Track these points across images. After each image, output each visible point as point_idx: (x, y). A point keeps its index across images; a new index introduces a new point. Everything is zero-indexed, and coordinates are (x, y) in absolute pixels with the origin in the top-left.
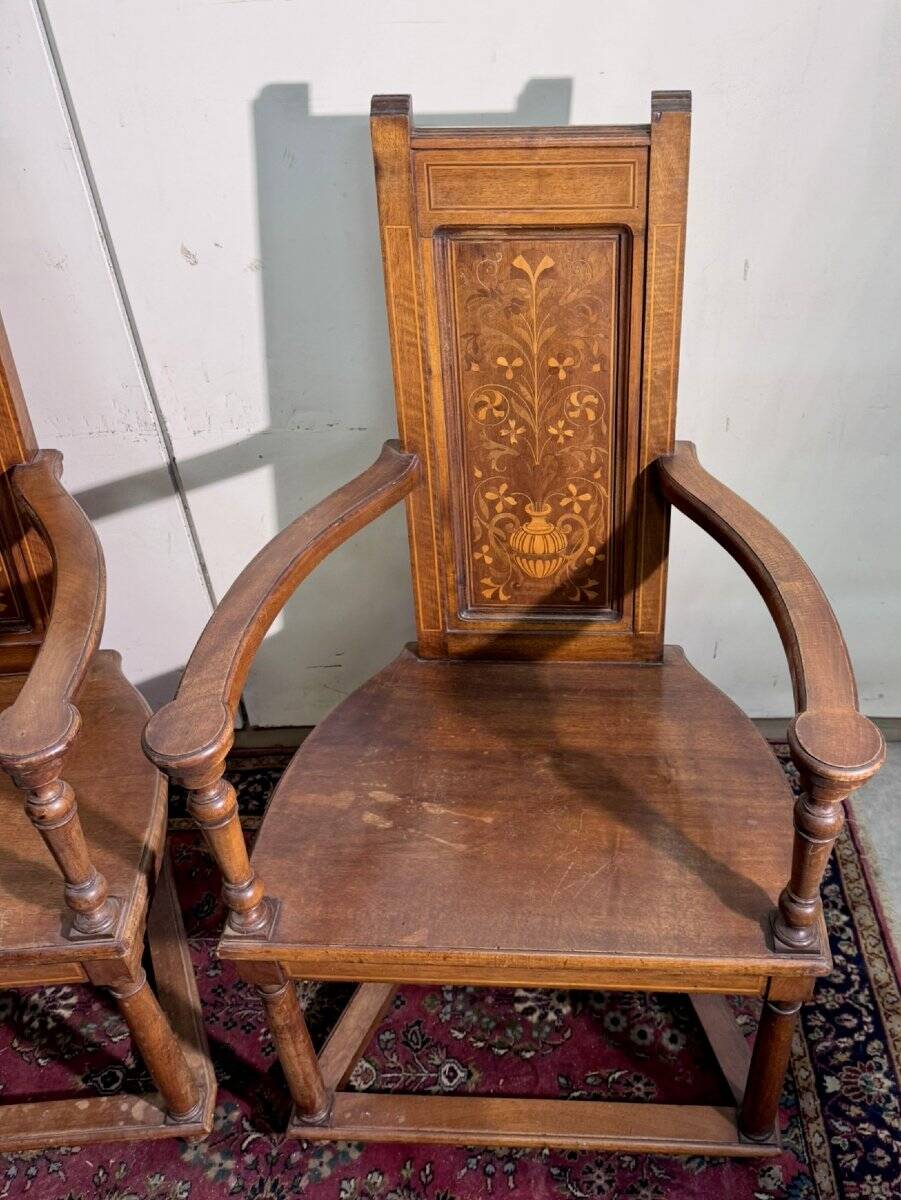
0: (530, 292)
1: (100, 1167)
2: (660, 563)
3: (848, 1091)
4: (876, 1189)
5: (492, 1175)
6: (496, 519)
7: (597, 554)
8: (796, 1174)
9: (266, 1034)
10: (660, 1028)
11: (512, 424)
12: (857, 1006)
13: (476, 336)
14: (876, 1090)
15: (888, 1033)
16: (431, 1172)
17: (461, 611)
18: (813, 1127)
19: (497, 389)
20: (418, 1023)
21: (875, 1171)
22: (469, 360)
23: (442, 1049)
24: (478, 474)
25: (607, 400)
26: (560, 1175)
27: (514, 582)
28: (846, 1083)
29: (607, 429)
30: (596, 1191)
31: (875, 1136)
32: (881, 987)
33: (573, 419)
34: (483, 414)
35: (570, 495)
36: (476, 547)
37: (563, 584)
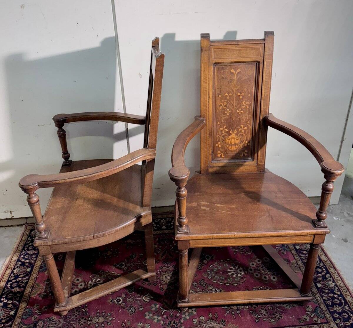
0: (235, 77)
1: (123, 322)
2: (264, 144)
3: (324, 286)
4: (338, 309)
5: (234, 314)
6: (223, 135)
7: (248, 143)
8: (316, 307)
9: (160, 286)
10: (269, 275)
11: (228, 110)
12: (320, 267)
13: (221, 88)
14: (331, 286)
15: (330, 272)
16: (217, 315)
17: (212, 160)
18: (317, 296)
19: (225, 101)
20: (203, 280)
21: (336, 304)
22: (219, 94)
23: (211, 285)
24: (219, 123)
25: (252, 103)
26: (253, 312)
27: (226, 152)
28: (323, 285)
29: (252, 110)
30: (264, 315)
31: (334, 296)
32: (325, 262)
33: (243, 108)
34: (221, 108)
35: (241, 128)
36: (217, 143)
37: (238, 152)
